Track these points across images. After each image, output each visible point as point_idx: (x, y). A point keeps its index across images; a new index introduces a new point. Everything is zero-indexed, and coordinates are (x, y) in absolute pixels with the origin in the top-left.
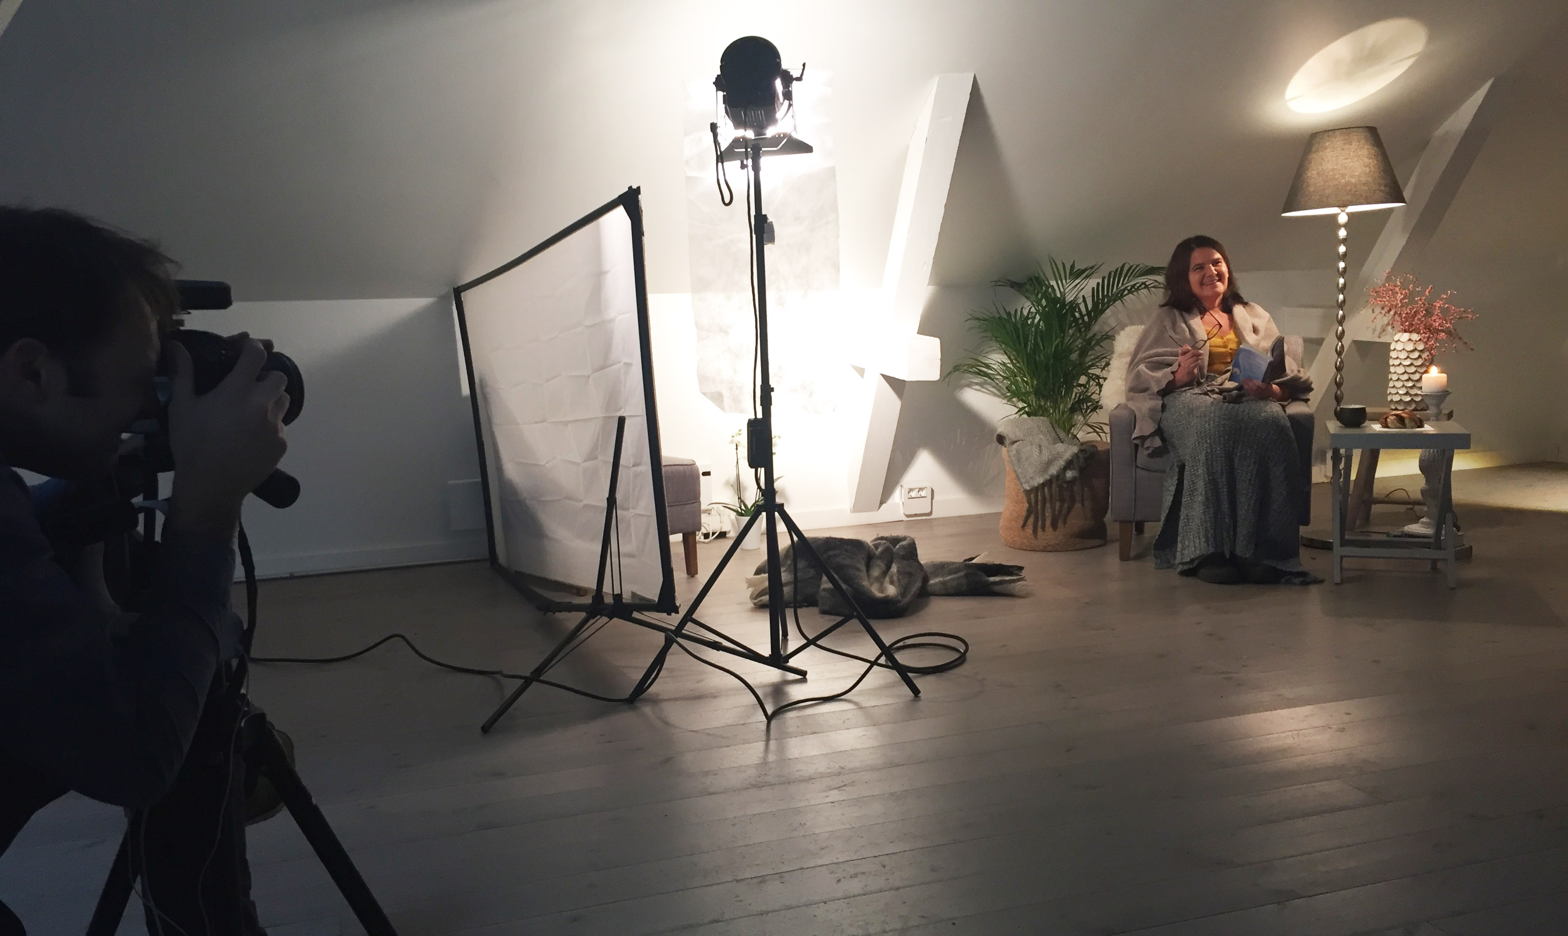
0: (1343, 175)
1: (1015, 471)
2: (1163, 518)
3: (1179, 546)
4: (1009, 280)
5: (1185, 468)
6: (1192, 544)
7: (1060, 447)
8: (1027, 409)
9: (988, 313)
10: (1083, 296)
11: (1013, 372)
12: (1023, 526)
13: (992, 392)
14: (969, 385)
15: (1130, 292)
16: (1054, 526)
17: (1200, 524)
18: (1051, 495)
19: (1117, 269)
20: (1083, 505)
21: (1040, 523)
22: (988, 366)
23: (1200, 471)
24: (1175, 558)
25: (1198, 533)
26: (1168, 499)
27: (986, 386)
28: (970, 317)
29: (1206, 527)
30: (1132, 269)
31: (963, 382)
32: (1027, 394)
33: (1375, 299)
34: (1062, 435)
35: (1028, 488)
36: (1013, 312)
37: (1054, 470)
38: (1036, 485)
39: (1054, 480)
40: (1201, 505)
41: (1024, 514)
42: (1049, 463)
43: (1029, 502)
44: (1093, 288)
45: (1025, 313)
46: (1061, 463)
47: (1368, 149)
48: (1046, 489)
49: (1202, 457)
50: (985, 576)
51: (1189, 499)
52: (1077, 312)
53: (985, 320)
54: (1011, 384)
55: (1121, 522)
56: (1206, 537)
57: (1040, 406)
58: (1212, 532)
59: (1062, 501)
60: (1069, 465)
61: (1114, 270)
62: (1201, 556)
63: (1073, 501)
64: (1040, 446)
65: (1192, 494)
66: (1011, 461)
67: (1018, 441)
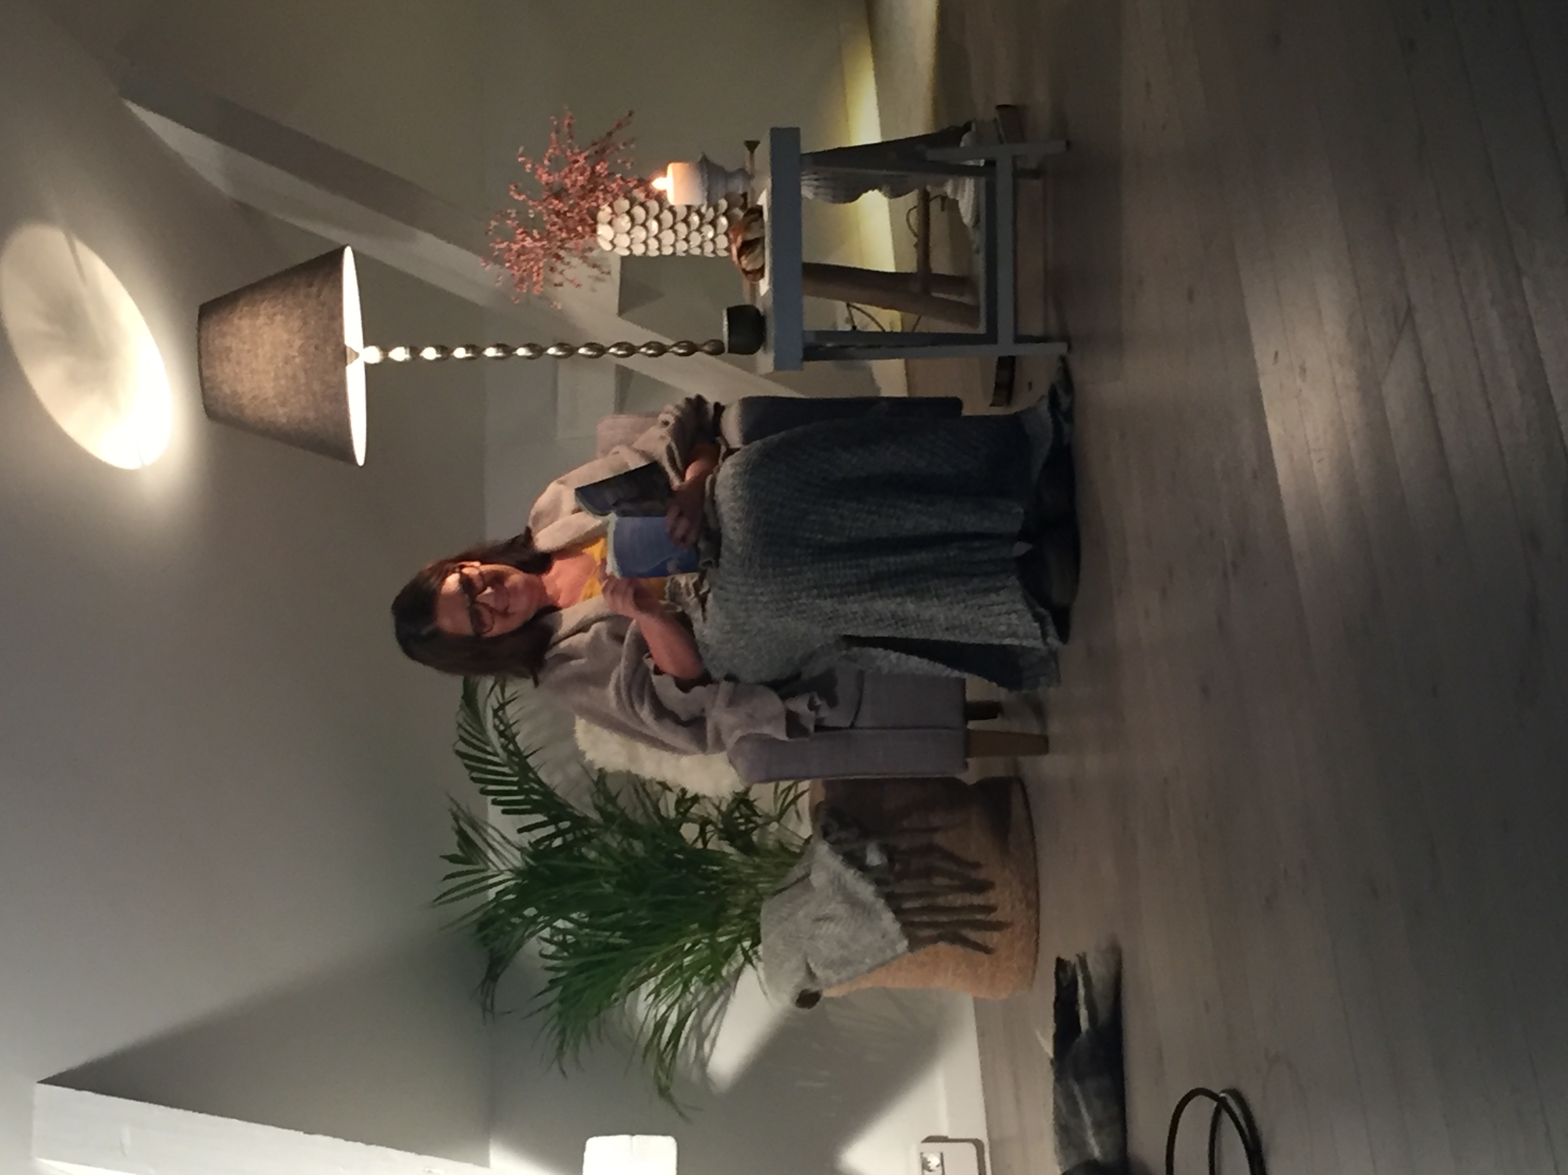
0: (287, 361)
1: (871, 970)
2: (956, 674)
3: (1007, 641)
4: (484, 982)
5: (850, 636)
6: (1003, 619)
7: (818, 879)
8: (747, 944)
9: (548, 1030)
10: (520, 831)
11: (672, 973)
12: (987, 950)
13: (717, 1014)
14: (702, 1063)
15: (512, 739)
16: (983, 887)
17: (963, 605)
18: (919, 895)
19: (467, 766)
20: (935, 830)
21: (979, 917)
22: (660, 1026)
23: (856, 607)
24: (1033, 649)
25: (980, 607)
26: (916, 663)
27: (704, 1029)
28: (556, 1066)
29: (967, 593)
30: (466, 736)
31: (695, 1075)
32: (713, 945)
33: (536, 283)
34: (797, 872)
35: (905, 943)
36: (551, 975)
37: (866, 891)
38: (898, 926)
39: (887, 889)
40: (924, 604)
41: (959, 949)
42: (853, 901)
43: (934, 940)
44: (504, 812)
45: (552, 949)
46: (850, 876)
47: (240, 319)
48: (908, 905)
49: (827, 605)
50: (1077, 1040)
51: (913, 627)
52: (550, 844)
53: (563, 1032)
54: (700, 975)
55: (968, 754)
56: (987, 591)
57: (741, 916)
58: (976, 581)
59: (928, 872)
60: (855, 860)
61: (467, 772)
62: (1025, 598)
63: (931, 849)
64: (818, 920)
65: (900, 620)
66: (849, 979)
67: (808, 966)
